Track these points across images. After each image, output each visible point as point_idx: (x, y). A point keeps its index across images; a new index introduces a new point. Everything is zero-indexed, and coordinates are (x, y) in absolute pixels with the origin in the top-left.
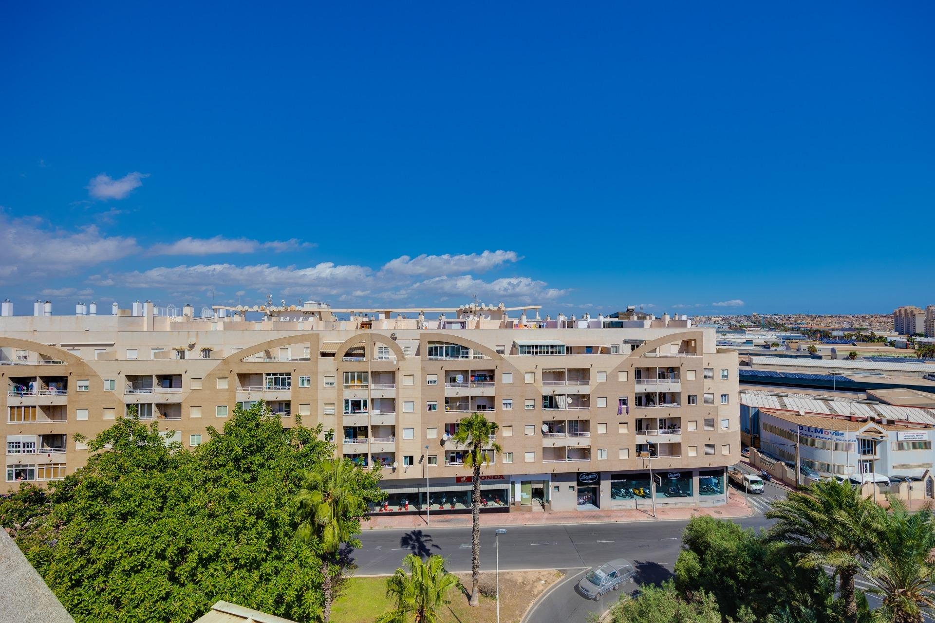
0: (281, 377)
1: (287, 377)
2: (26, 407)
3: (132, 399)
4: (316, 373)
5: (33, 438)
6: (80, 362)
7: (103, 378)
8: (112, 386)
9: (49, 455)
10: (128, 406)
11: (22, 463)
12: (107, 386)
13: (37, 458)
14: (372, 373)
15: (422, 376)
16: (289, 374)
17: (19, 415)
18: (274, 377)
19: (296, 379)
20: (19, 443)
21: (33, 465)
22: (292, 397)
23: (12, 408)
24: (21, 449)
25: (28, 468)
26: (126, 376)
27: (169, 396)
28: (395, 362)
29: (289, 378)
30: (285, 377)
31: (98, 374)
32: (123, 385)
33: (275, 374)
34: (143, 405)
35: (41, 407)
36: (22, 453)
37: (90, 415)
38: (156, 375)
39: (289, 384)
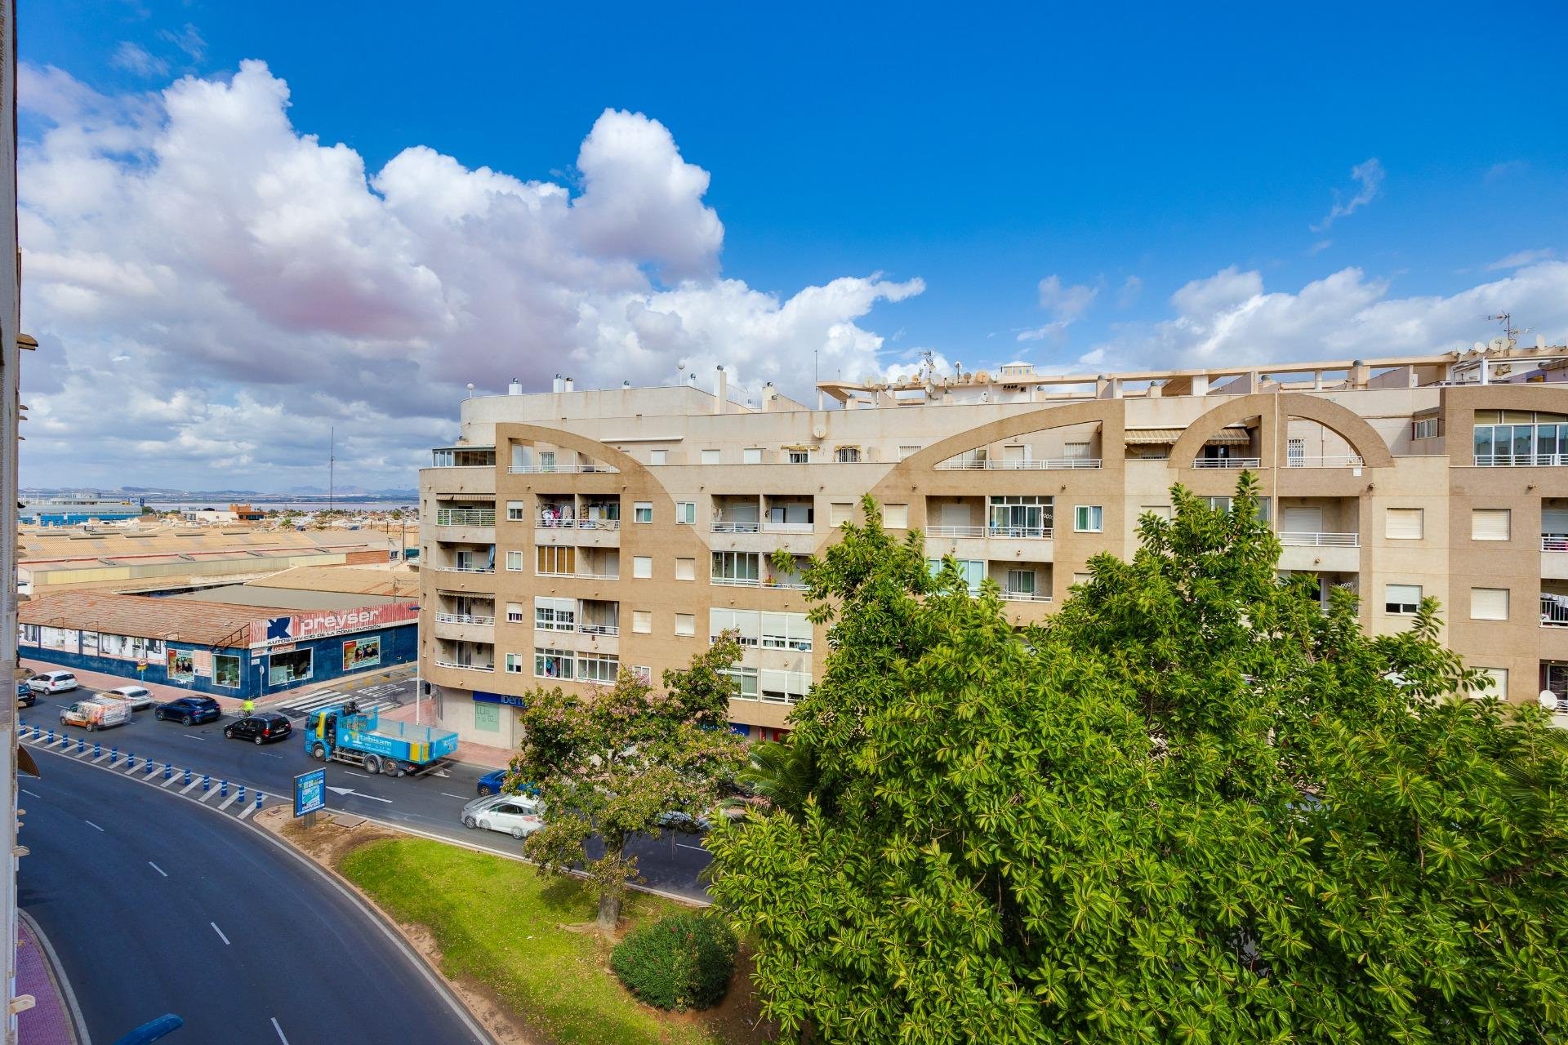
0: (1027, 506)
1: (1042, 506)
2: (560, 548)
3: (721, 543)
4: (1119, 498)
5: (570, 604)
6: (640, 470)
7: (675, 498)
8: (690, 517)
9: (593, 638)
10: (716, 555)
11: (555, 647)
12: (681, 514)
13: (576, 642)
14: (1281, 499)
15: (1452, 515)
16: (1047, 499)
17: (551, 562)
18: (1010, 506)
19: (1065, 513)
20: (552, 611)
21: (570, 653)
22: (1056, 553)
23: (541, 548)
24: (555, 622)
25: (564, 657)
26: (714, 496)
27: (789, 540)
28: (1357, 472)
29: (1049, 511)
30: (1037, 505)
31: (668, 490)
32: (706, 511)
33: (1011, 499)
34: (741, 556)
35: (580, 548)
36: (555, 629)
37: (654, 570)
38: (765, 496)
39: (1049, 523)
